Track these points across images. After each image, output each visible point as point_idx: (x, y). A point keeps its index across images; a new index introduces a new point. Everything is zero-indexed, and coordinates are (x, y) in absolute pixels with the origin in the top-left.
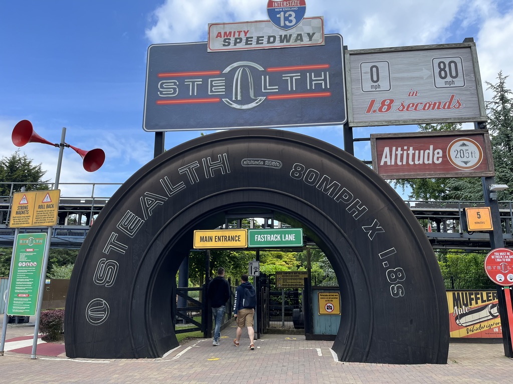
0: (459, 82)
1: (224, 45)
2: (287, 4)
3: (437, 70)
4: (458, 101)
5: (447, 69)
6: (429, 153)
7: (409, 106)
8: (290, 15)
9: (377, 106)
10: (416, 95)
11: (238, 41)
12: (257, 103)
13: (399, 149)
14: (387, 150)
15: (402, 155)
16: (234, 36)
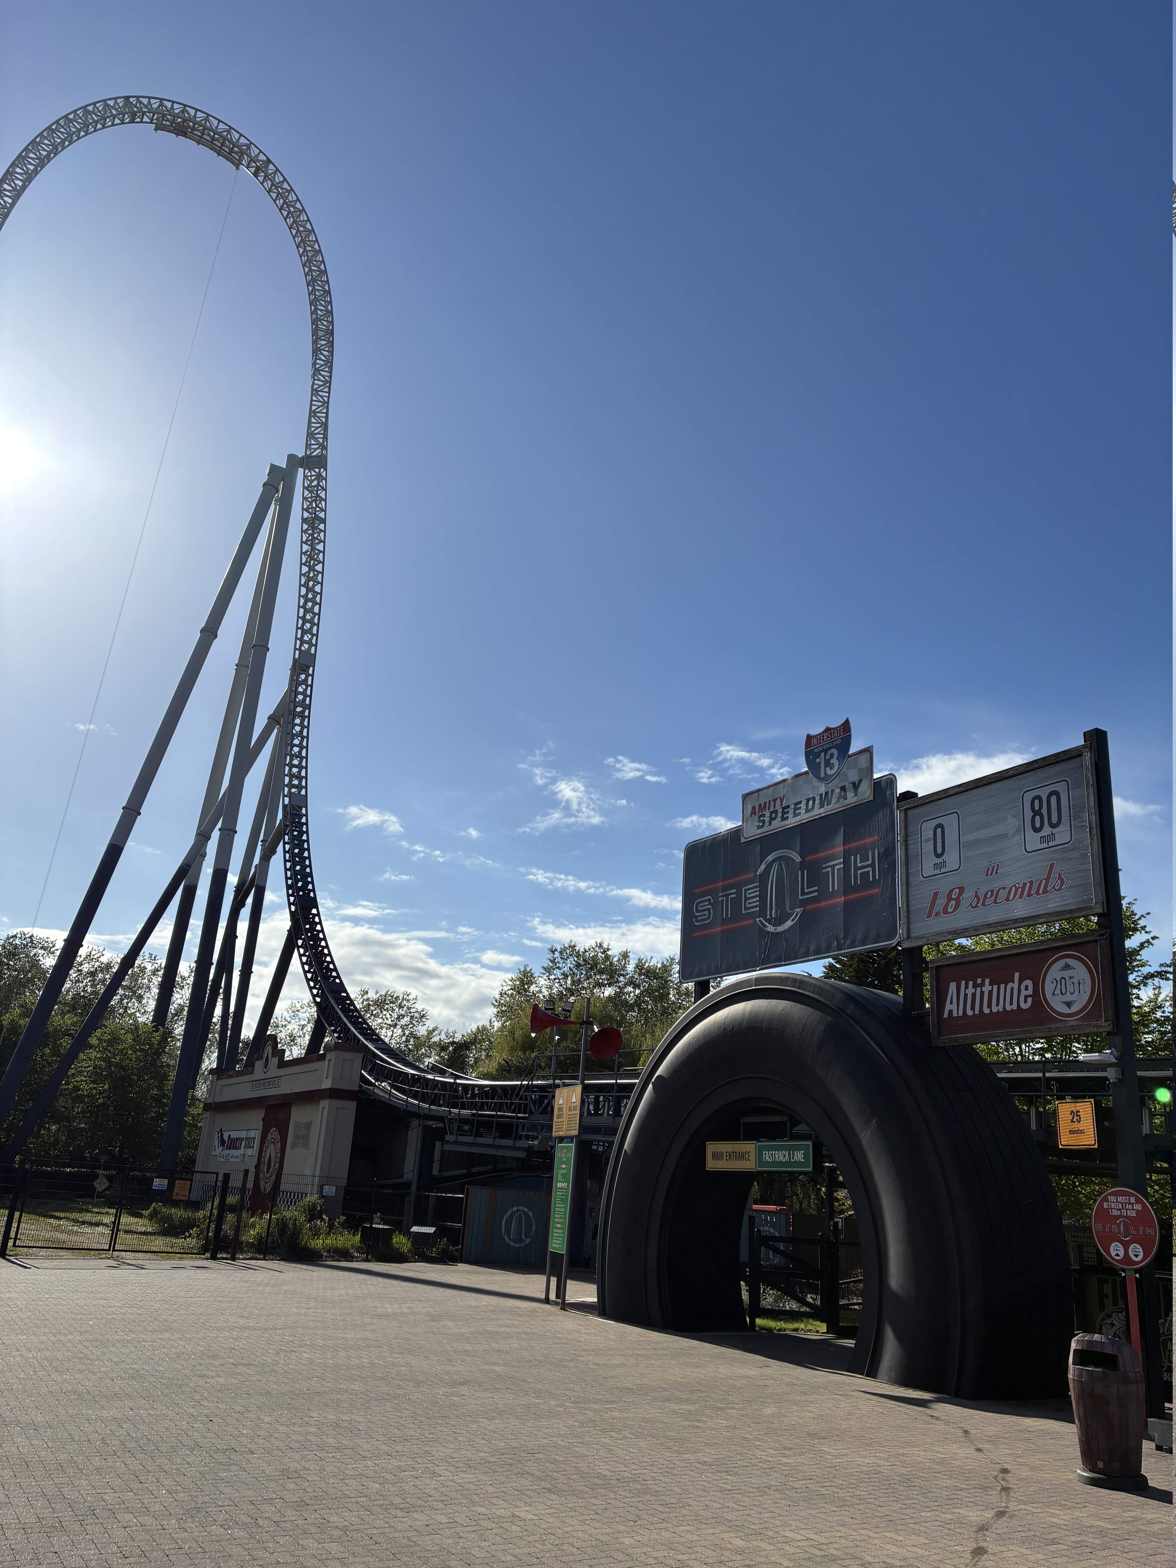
0: (1062, 835)
1: (759, 827)
2: (828, 737)
3: (1029, 814)
4: (1060, 875)
5: (1044, 811)
6: (1012, 989)
7: (985, 897)
8: (832, 755)
9: (941, 901)
10: (996, 873)
11: (774, 815)
12: (793, 920)
13: (971, 983)
14: (953, 986)
15: (974, 995)
16: (769, 809)
